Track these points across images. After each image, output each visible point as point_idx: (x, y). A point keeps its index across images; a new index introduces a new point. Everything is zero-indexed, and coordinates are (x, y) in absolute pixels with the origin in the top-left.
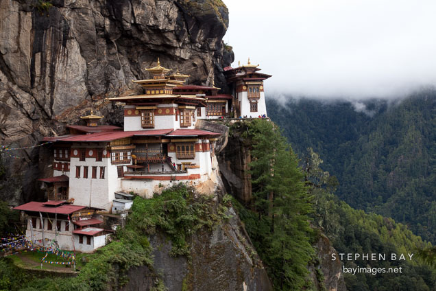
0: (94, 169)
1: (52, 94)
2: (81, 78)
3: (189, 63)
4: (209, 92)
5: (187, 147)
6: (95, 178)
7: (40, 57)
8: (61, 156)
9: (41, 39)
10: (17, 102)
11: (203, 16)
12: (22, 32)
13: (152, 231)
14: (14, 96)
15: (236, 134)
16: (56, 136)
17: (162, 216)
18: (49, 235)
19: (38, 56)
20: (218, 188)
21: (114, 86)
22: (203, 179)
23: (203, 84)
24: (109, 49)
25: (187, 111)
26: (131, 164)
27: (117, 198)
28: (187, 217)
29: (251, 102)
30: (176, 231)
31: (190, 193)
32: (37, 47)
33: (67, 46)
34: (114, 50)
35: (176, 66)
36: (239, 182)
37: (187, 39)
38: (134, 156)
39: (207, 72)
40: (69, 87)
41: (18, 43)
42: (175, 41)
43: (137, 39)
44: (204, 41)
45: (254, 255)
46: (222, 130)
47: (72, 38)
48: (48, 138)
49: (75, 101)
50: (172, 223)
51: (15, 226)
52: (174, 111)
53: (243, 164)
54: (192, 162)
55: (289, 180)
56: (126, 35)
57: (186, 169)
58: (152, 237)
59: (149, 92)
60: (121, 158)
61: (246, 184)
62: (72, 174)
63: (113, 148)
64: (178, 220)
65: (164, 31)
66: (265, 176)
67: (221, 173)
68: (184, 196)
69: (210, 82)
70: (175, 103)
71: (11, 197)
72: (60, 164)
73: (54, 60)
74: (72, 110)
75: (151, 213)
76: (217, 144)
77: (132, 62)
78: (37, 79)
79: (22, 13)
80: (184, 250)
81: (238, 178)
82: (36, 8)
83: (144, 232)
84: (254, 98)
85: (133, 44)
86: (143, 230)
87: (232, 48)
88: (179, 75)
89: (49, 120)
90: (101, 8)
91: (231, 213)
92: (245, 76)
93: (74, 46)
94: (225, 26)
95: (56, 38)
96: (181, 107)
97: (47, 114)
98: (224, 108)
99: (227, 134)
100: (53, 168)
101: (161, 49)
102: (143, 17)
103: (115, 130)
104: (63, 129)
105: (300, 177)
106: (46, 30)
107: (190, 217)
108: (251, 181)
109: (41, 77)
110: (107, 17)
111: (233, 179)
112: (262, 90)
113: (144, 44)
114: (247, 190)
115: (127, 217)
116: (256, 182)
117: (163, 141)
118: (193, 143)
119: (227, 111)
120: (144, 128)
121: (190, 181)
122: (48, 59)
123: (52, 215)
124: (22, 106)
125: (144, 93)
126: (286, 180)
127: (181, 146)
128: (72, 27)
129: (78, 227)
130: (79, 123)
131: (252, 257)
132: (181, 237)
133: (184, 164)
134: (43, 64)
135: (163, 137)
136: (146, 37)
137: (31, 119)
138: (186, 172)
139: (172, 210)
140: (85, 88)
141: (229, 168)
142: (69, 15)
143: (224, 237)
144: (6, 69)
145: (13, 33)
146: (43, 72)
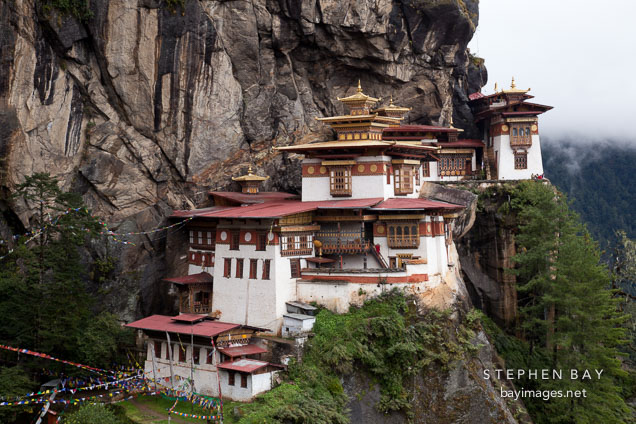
0: (254, 262)
1: (188, 141)
2: (232, 114)
3: (410, 88)
4: (443, 137)
5: (407, 228)
6: (255, 278)
7: (169, 80)
8: (200, 241)
9: (172, 52)
10: (132, 154)
11: (435, 9)
12: (142, 41)
13: (347, 367)
14: (128, 145)
15: (490, 207)
16: (193, 208)
17: (363, 343)
18: (182, 370)
19: (167, 80)
20: (459, 298)
21: (287, 127)
22: (433, 283)
23: (433, 122)
24: (278, 66)
25: (406, 169)
26: (313, 255)
27: (289, 312)
28: (405, 347)
29: (515, 153)
30: (386, 369)
31: (411, 306)
32: (165, 66)
33: (212, 62)
34: (287, 68)
35: (388, 93)
36: (494, 288)
37: (407, 48)
38: (317, 242)
39: (439, 103)
40: (214, 129)
41: (136, 59)
42: (387, 51)
43: (325, 49)
44: (436, 50)
45: (521, 414)
46: (465, 199)
47: (220, 50)
48: (180, 213)
49: (223, 151)
50: (382, 355)
51: (127, 353)
52: (385, 168)
53: (501, 258)
54: (414, 253)
55: (582, 286)
56: (305, 43)
57: (403, 265)
58: (347, 378)
59: (342, 137)
60: (297, 246)
61: (507, 292)
62: (217, 271)
63: (283, 229)
64: (391, 350)
65: (369, 34)
66: (541, 279)
67: (463, 272)
68: (401, 311)
69: (445, 119)
70: (386, 155)
71: (123, 307)
72: (199, 255)
73: (191, 86)
74: (218, 167)
75: (346, 339)
76: (457, 224)
77: (315, 87)
78: (164, 117)
79: (142, 10)
80: (401, 401)
81: (493, 282)
82: (164, 2)
83: (333, 369)
84: (521, 146)
85: (318, 58)
86: (333, 365)
87: (483, 60)
88: (393, 108)
89: (182, 182)
91: (481, 340)
92: (505, 109)
93: (223, 63)
94: (472, 25)
95: (194, 50)
96: (395, 162)
97: (178, 173)
98: (469, 163)
99: (473, 207)
100: (188, 261)
101: (363, 65)
102: (334, 13)
103: (287, 200)
104: (204, 198)
105: (602, 283)
106: (180, 37)
107: (410, 346)
108: (516, 288)
109: (170, 114)
110: (276, 13)
111: (484, 283)
112: (536, 132)
113: (335, 58)
114: (508, 303)
115: (305, 344)
116: (524, 288)
117: (366, 218)
118: (415, 221)
119: (474, 168)
120: (334, 196)
121: (411, 285)
122: (181, 83)
123: (186, 338)
124: (140, 160)
125: (335, 138)
126: (578, 287)
127: (395, 226)
128: (220, 32)
129: (226, 358)
130: (229, 188)
132: (395, 380)
133: (401, 257)
134: (174, 92)
135: (366, 211)
136: (340, 46)
137: (154, 181)
138: (405, 270)
139: (381, 334)
140: (239, 130)
141: (478, 265)
142: (216, 13)
143: (469, 382)
144: (117, 100)
145: (128, 43)
146: (174, 105)
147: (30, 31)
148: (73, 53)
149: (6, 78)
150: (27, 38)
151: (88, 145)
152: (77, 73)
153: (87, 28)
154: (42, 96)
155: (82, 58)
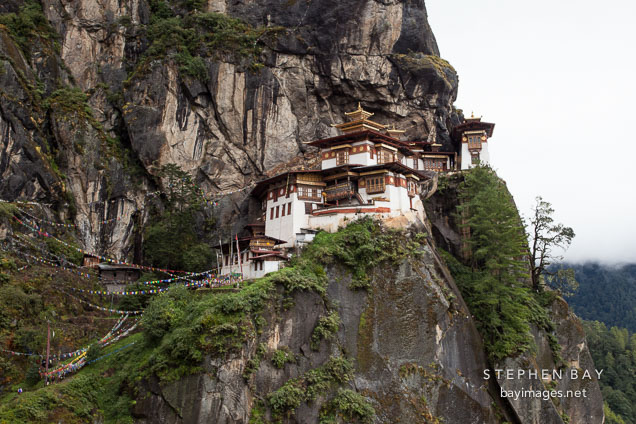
0: (284, 206)
1: (263, 150)
2: (291, 134)
3: (408, 121)
4: (427, 149)
5: (377, 180)
6: (284, 215)
7: (252, 114)
9: (253, 97)
10: (230, 158)
11: (419, 71)
12: (236, 92)
13: (328, 260)
14: (228, 153)
15: (452, 186)
17: (342, 246)
19: (250, 113)
20: (414, 226)
22: (394, 214)
24: (320, 106)
25: (385, 151)
29: (471, 154)
30: (356, 263)
31: (377, 226)
32: (249, 105)
33: (278, 103)
34: (326, 108)
36: (456, 238)
37: (402, 95)
39: (427, 130)
40: (279, 143)
41: (233, 102)
42: (389, 96)
43: (350, 96)
44: (422, 97)
45: (452, 298)
46: (430, 175)
47: (283, 95)
49: (286, 157)
50: (352, 254)
52: (368, 148)
54: (382, 196)
56: (336, 91)
58: (329, 267)
60: (310, 195)
62: (267, 217)
63: (299, 182)
64: (358, 250)
65: (376, 86)
68: (370, 229)
70: (370, 140)
73: (264, 116)
74: (282, 166)
75: (331, 244)
76: (423, 189)
78: (249, 135)
79: (236, 74)
80: (364, 282)
81: (456, 234)
82: (249, 69)
83: (319, 261)
84: (475, 150)
85: (346, 102)
86: (319, 259)
89: (260, 175)
90: (311, 66)
93: (285, 105)
95: (267, 95)
96: (377, 145)
97: (258, 169)
98: (445, 165)
101: (375, 106)
102: (353, 73)
106: (258, 88)
107: (371, 247)
109: (252, 134)
110: (317, 74)
111: (451, 235)
112: (485, 141)
117: (351, 174)
118: (382, 175)
119: (448, 167)
121: (378, 214)
122: (259, 115)
124: (235, 161)
127: (370, 179)
128: (283, 86)
129: (254, 254)
131: (449, 300)
132: (361, 269)
133: (375, 199)
134: (255, 120)
135: (350, 170)
137: (243, 174)
138: (373, 204)
139: (354, 241)
140: (295, 144)
141: (447, 224)
142: (282, 75)
143: (413, 274)
144: (223, 128)
145: (228, 94)
146: (254, 129)
147: (174, 89)
148: (199, 101)
149: (160, 115)
150: (173, 92)
151: (206, 154)
152: (201, 113)
153: (206, 86)
154: (180, 126)
155: (204, 104)
